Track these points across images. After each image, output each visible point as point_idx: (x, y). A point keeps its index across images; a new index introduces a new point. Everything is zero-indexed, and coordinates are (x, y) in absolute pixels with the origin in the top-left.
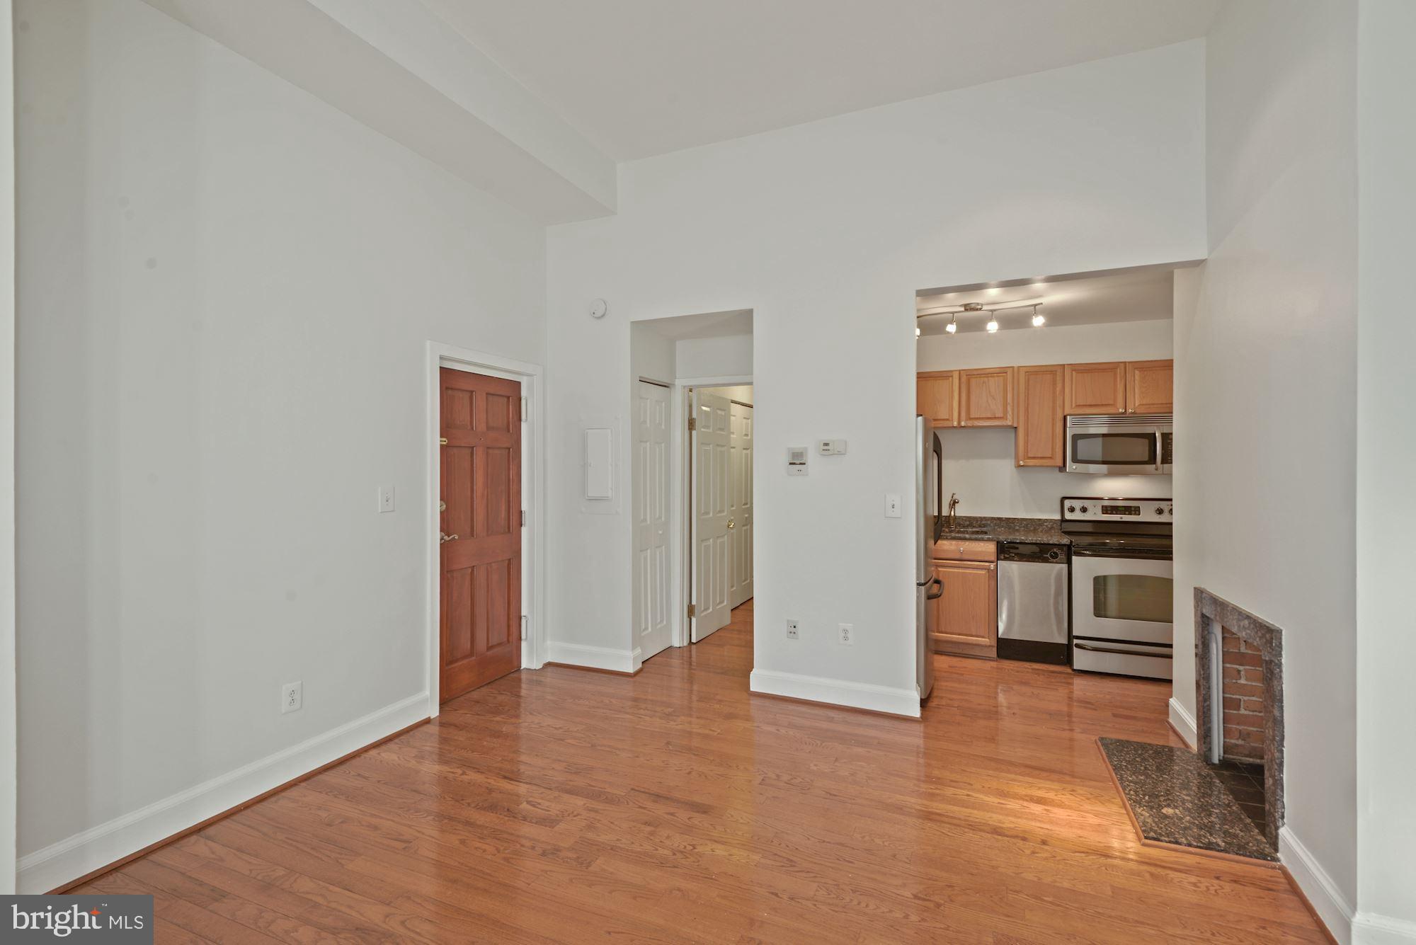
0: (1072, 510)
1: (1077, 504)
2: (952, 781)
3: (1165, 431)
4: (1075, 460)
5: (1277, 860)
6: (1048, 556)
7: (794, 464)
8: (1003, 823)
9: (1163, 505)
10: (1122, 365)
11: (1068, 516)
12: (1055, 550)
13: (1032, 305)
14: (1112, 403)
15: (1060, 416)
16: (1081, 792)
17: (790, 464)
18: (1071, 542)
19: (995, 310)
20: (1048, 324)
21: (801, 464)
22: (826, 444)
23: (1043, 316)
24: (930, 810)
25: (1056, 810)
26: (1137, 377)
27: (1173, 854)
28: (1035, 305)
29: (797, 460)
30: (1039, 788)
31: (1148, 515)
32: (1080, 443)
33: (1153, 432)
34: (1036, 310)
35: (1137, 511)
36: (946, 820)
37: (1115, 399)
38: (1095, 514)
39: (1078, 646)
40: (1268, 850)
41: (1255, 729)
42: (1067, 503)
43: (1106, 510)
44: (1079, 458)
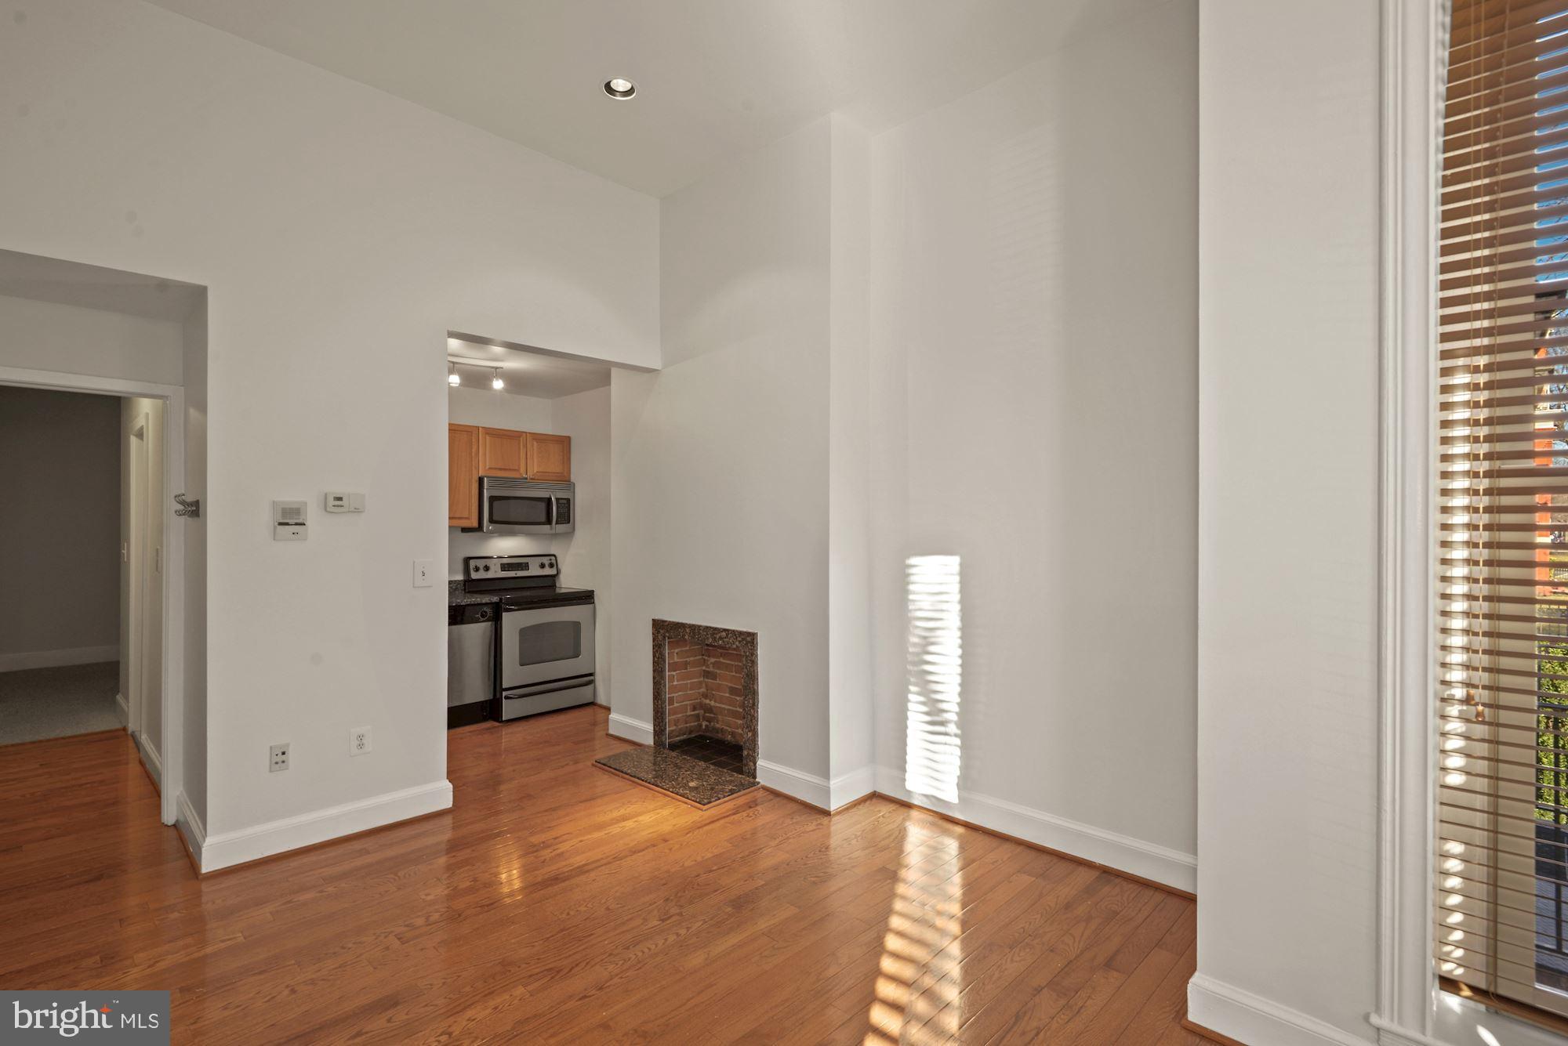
0: (477, 569)
1: (481, 564)
2: (555, 839)
3: (558, 497)
4: (491, 521)
5: (759, 783)
6: (479, 616)
7: (287, 524)
8: (628, 844)
9: (546, 560)
10: (524, 434)
11: (474, 576)
12: (485, 609)
13: (493, 367)
14: (517, 468)
15: (475, 478)
16: (635, 800)
17: (281, 524)
18: (501, 599)
19: (457, 363)
20: (506, 390)
21: (296, 524)
22: (340, 499)
23: (504, 381)
24: (576, 866)
25: (640, 818)
26: (535, 448)
27: (723, 806)
28: (497, 368)
29: (290, 519)
30: (611, 811)
31: (534, 570)
32: (496, 504)
33: (548, 496)
34: (498, 373)
35: (525, 566)
36: (599, 864)
37: (519, 465)
38: (495, 572)
39: (506, 698)
40: (752, 780)
41: (680, 715)
42: (472, 563)
43: (505, 567)
44: (494, 518)
